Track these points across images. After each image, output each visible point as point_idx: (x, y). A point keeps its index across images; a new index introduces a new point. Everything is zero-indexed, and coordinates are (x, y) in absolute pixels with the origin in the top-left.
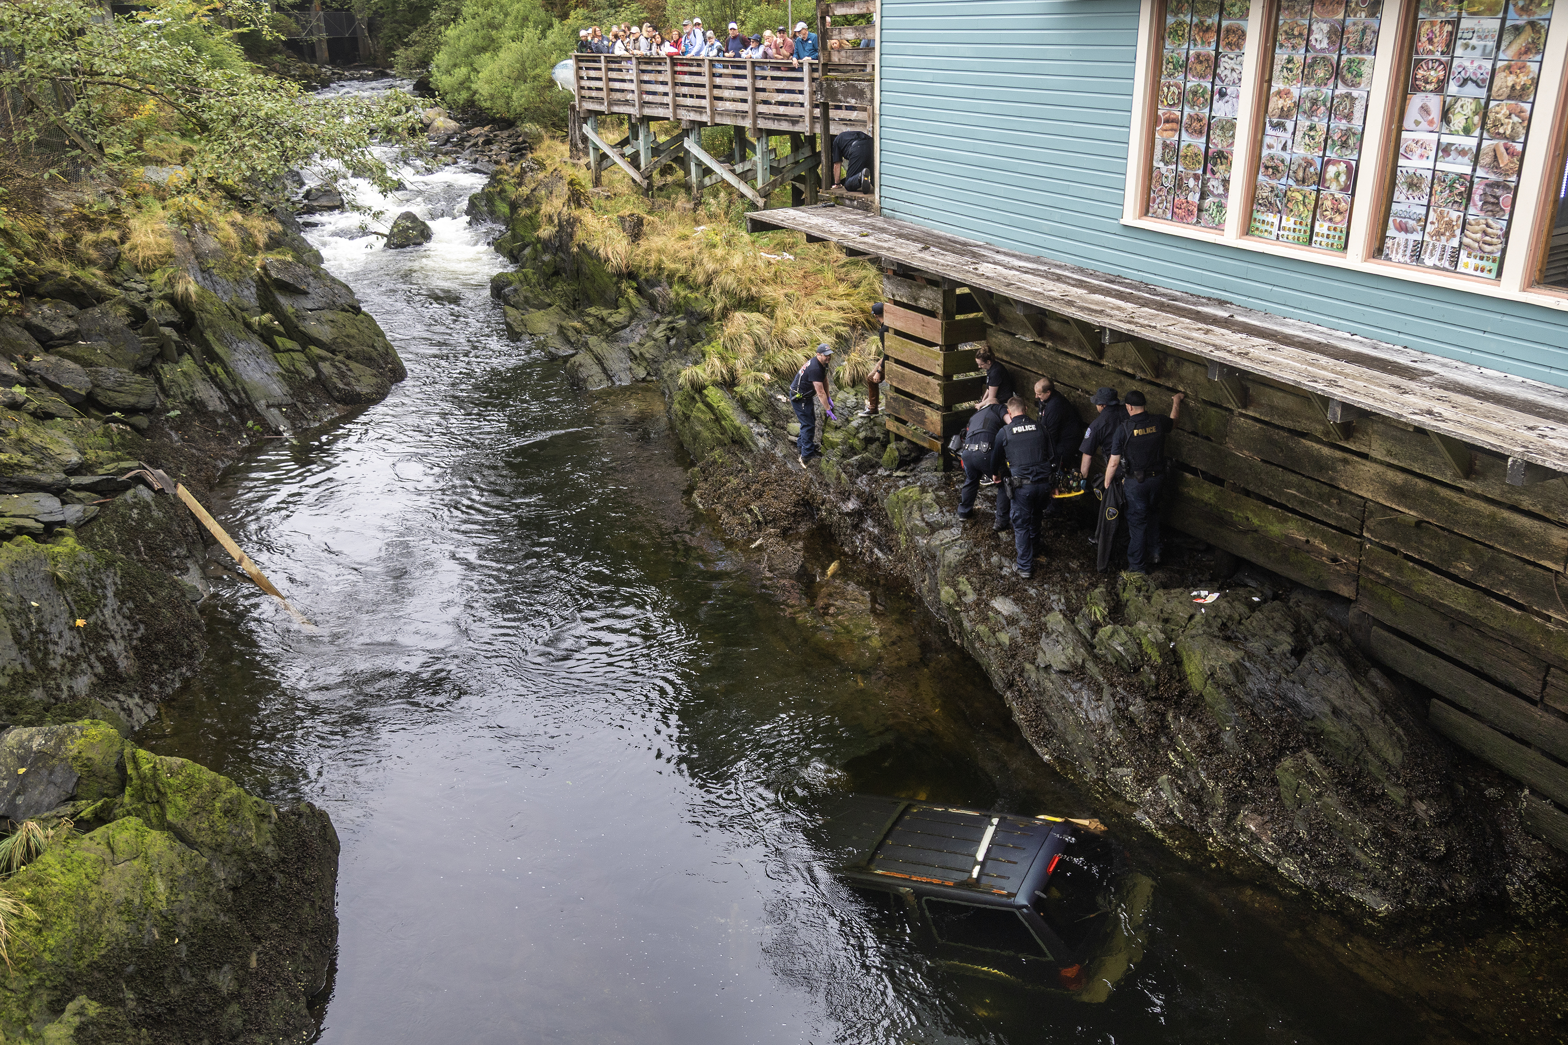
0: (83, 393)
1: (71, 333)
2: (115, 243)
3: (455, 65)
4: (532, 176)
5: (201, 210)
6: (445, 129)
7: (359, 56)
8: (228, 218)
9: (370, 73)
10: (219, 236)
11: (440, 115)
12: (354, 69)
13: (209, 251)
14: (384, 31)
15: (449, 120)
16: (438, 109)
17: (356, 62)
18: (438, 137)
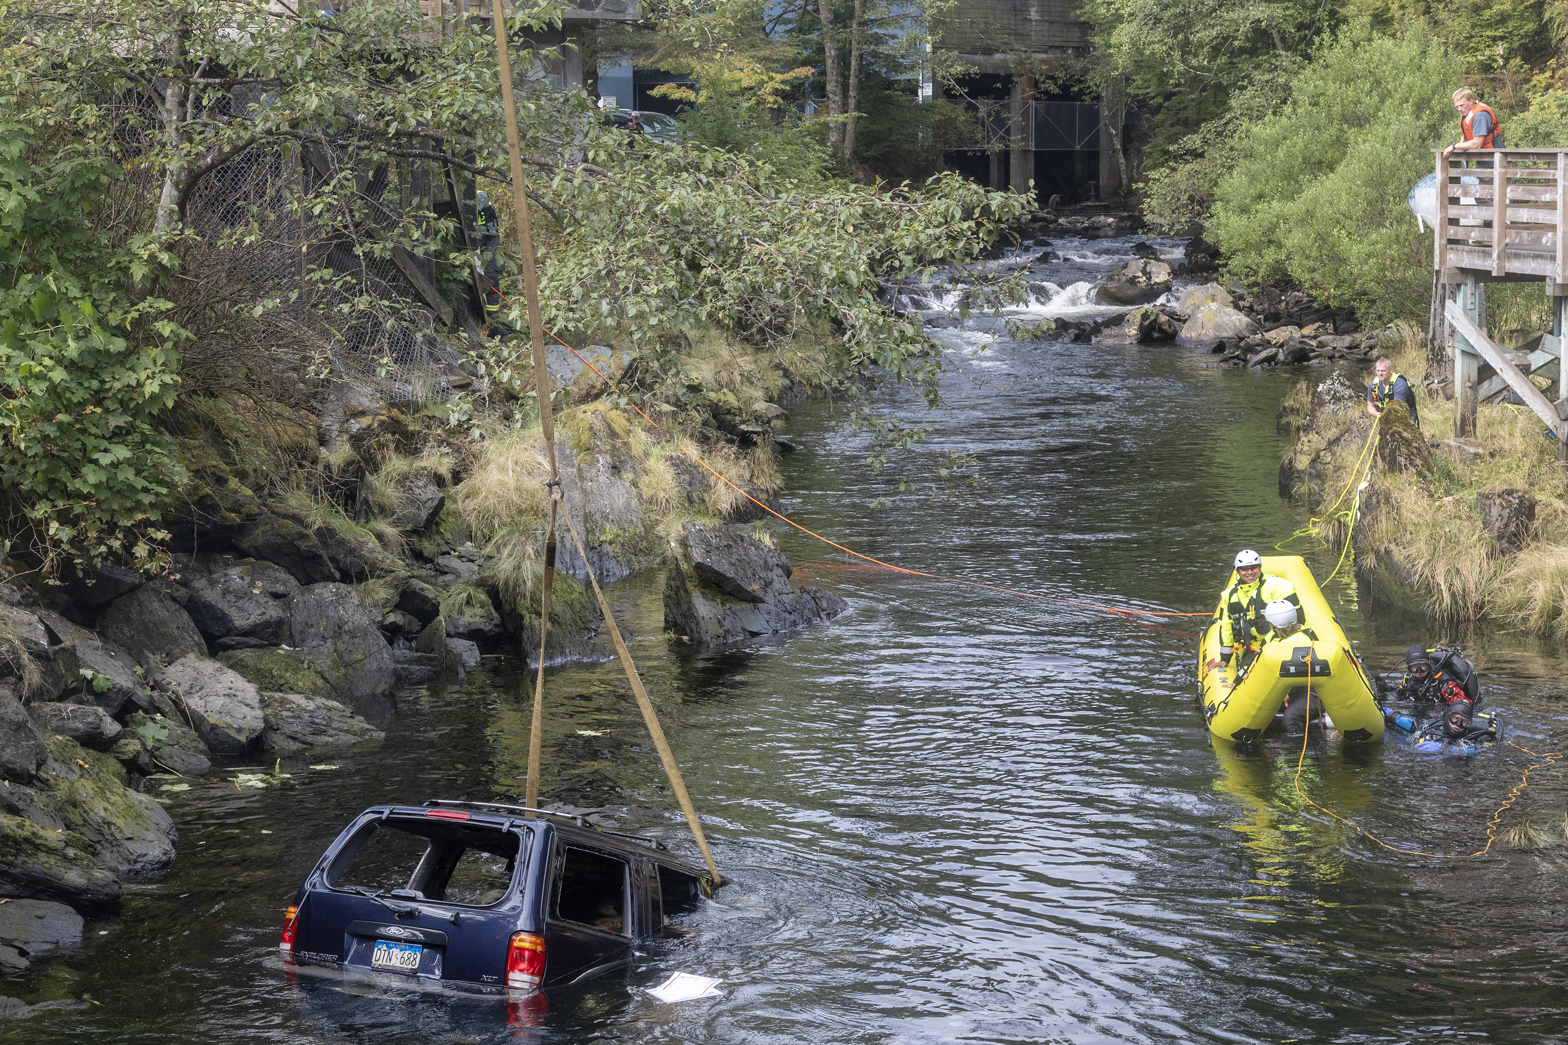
0: (242, 738)
1: (267, 624)
2: (439, 481)
3: (1260, 197)
4: (1335, 413)
5: (618, 430)
6: (1218, 327)
7: (1097, 188)
8: (670, 450)
9: (1110, 220)
10: (641, 484)
11: (1213, 298)
12: (1081, 212)
13: (612, 510)
14: (1154, 141)
15: (1231, 310)
16: (1212, 287)
17: (1088, 199)
18: (1200, 343)
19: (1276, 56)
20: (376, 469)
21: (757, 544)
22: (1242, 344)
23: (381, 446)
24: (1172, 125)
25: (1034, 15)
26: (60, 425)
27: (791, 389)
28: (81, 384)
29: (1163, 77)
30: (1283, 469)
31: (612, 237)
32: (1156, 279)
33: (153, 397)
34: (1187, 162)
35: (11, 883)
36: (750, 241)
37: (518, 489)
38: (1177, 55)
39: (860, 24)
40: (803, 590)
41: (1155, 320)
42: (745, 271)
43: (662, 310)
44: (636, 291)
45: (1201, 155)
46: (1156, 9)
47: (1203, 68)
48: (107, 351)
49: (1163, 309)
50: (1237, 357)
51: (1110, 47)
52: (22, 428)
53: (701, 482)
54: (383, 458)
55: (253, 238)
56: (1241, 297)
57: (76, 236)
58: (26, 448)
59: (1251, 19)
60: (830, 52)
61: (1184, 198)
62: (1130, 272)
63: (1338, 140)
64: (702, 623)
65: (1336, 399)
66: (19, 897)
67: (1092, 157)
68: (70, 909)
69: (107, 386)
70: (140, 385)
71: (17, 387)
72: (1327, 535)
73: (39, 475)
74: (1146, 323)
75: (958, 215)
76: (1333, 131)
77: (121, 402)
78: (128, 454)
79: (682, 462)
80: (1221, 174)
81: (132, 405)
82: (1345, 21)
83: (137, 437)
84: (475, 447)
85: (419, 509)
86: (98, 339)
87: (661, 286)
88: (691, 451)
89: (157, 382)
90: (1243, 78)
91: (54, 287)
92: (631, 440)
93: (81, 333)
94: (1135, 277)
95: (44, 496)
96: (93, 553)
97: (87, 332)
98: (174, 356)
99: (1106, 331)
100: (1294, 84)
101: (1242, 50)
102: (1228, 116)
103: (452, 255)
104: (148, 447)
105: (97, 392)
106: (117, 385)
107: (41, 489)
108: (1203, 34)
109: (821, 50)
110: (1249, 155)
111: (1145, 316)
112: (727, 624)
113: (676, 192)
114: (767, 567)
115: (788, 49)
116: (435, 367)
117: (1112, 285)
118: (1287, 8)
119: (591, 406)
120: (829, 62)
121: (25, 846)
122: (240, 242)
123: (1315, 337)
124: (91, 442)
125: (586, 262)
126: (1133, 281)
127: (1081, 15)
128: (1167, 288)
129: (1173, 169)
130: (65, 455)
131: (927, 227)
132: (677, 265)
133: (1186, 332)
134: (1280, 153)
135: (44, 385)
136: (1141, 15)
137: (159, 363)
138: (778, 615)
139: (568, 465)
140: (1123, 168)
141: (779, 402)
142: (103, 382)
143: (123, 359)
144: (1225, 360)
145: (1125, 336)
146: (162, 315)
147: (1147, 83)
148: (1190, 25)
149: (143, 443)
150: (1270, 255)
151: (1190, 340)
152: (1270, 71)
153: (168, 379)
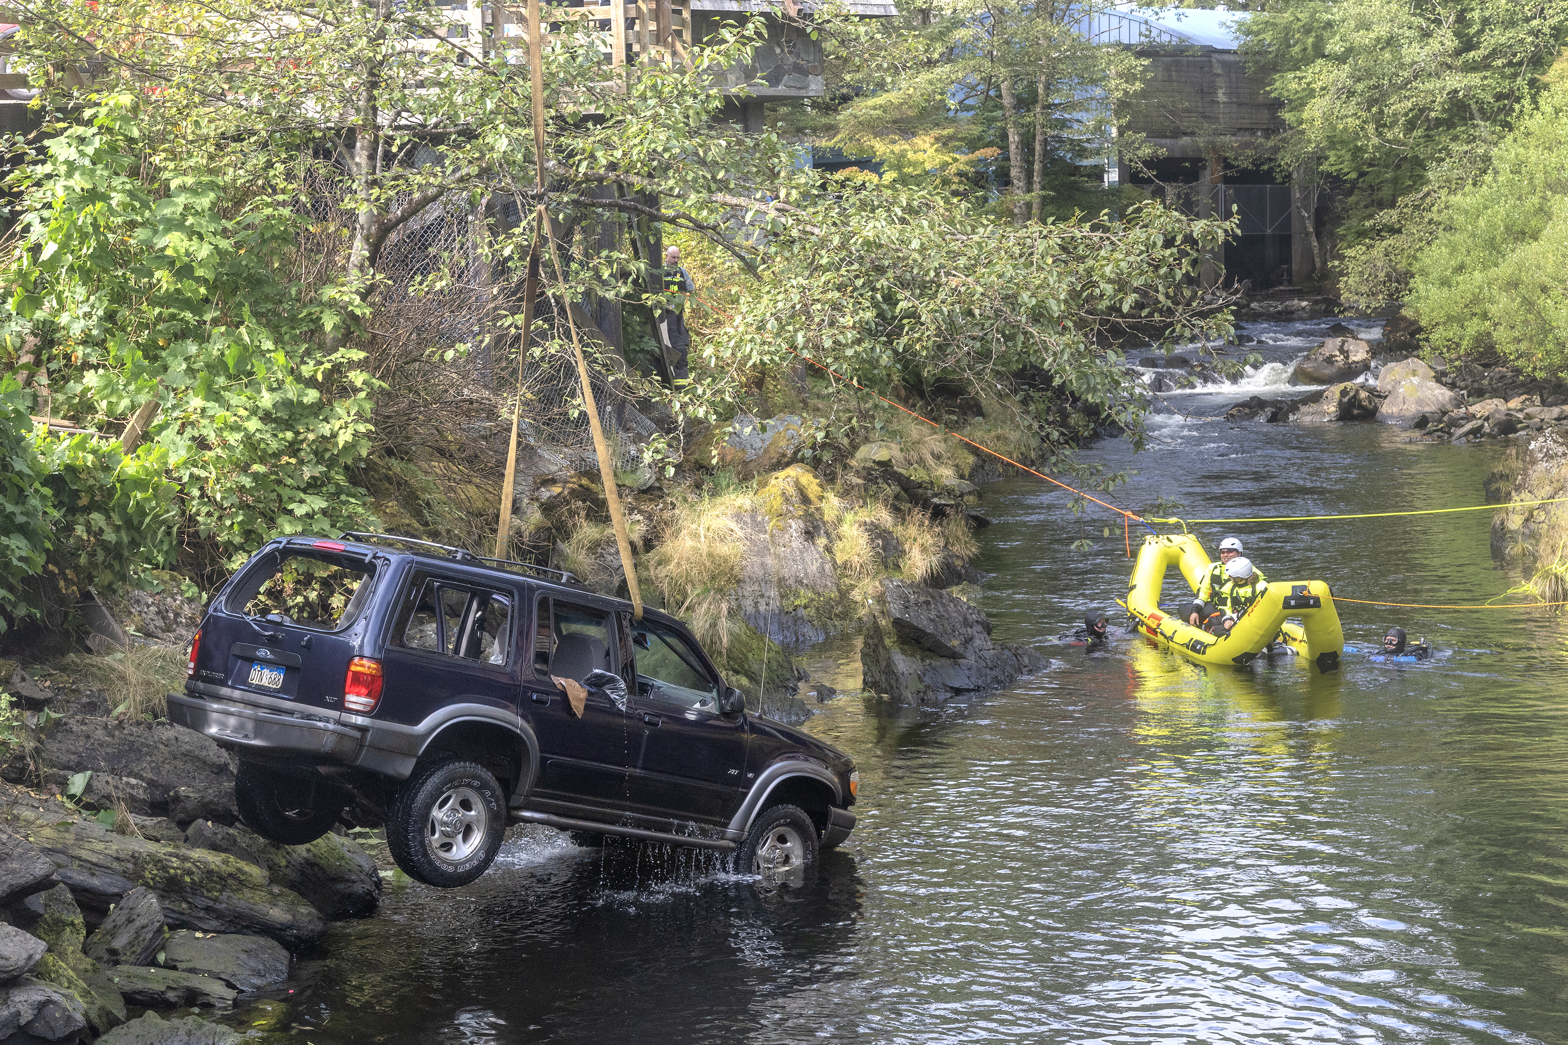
4: (1548, 471)
5: (812, 496)
6: (1420, 402)
7: (1290, 272)
8: (865, 515)
9: (1304, 304)
10: (835, 549)
11: (1414, 373)
12: (1273, 297)
13: (806, 574)
14: (1347, 223)
15: (1433, 384)
16: (1412, 362)
17: (1281, 284)
18: (1402, 418)
19: (1475, 126)
20: (567, 536)
21: (956, 601)
22: (1445, 419)
23: (572, 513)
24: (1366, 207)
25: (1221, 96)
26: (256, 476)
27: (982, 467)
28: (275, 436)
29: (1357, 151)
30: (1494, 531)
31: (807, 273)
32: (1353, 358)
33: (348, 447)
34: (1383, 239)
35: (217, 918)
36: (948, 274)
37: (710, 555)
38: (1371, 128)
39: (1044, 107)
40: (1004, 647)
41: (1355, 397)
42: (943, 302)
43: (858, 342)
44: (832, 324)
45: (1399, 231)
46: (1349, 82)
47: (1396, 141)
48: (300, 403)
49: (1363, 386)
50: (1441, 430)
51: (1301, 123)
52: (218, 480)
53: (895, 548)
54: (574, 525)
55: (444, 283)
56: (1444, 374)
57: (267, 290)
58: (222, 498)
59: (1448, 89)
60: (1013, 138)
61: (1382, 275)
62: (1326, 351)
63: (1541, 209)
64: (902, 680)
65: (1549, 457)
66: (224, 932)
67: (1284, 241)
68: (276, 943)
69: (301, 437)
70: (334, 435)
71: (212, 438)
72: (1544, 592)
73: (236, 527)
74: (1346, 400)
75: (1160, 243)
76: (1535, 200)
77: (316, 453)
78: (324, 505)
79: (876, 527)
80: (1421, 249)
81: (327, 455)
82: (1546, 87)
83: (332, 489)
84: (667, 515)
85: (611, 576)
86: (292, 391)
87: (857, 318)
88: (884, 517)
89: (350, 431)
90: (1440, 151)
91: (246, 338)
92: (823, 505)
93: (275, 385)
94: (1332, 356)
95: (240, 548)
96: (290, 603)
97: (281, 384)
98: (368, 406)
99: (1304, 409)
100: (1495, 152)
101: (1439, 122)
102: (1425, 189)
103: (644, 296)
104: (343, 497)
105: (291, 444)
106: (311, 436)
107: (237, 540)
108: (1398, 106)
109: (1004, 136)
110: (1449, 228)
111: (1344, 393)
112: (927, 680)
113: (871, 225)
114: (966, 623)
115: (973, 127)
116: (625, 436)
117: (1308, 366)
118: (1486, 78)
119: (782, 474)
120: (1012, 147)
121: (230, 881)
122: (431, 286)
123: (1521, 410)
124: (286, 493)
125: (780, 297)
126: (1330, 360)
127: (1271, 92)
128: (1365, 367)
129: (1370, 247)
130: (261, 506)
131: (1128, 254)
132: (873, 298)
133: (1386, 408)
134: (1482, 222)
135: (239, 436)
136: (1333, 89)
137: (353, 413)
138: (979, 670)
139: (760, 532)
140: (1316, 251)
141: (971, 477)
142: (297, 433)
143: (317, 410)
144: (1429, 433)
145: (1324, 413)
146: (353, 365)
147: (1340, 160)
148: (1385, 95)
149: (338, 494)
150: (1474, 327)
151: (1391, 416)
152: (1468, 143)
153: (362, 428)
